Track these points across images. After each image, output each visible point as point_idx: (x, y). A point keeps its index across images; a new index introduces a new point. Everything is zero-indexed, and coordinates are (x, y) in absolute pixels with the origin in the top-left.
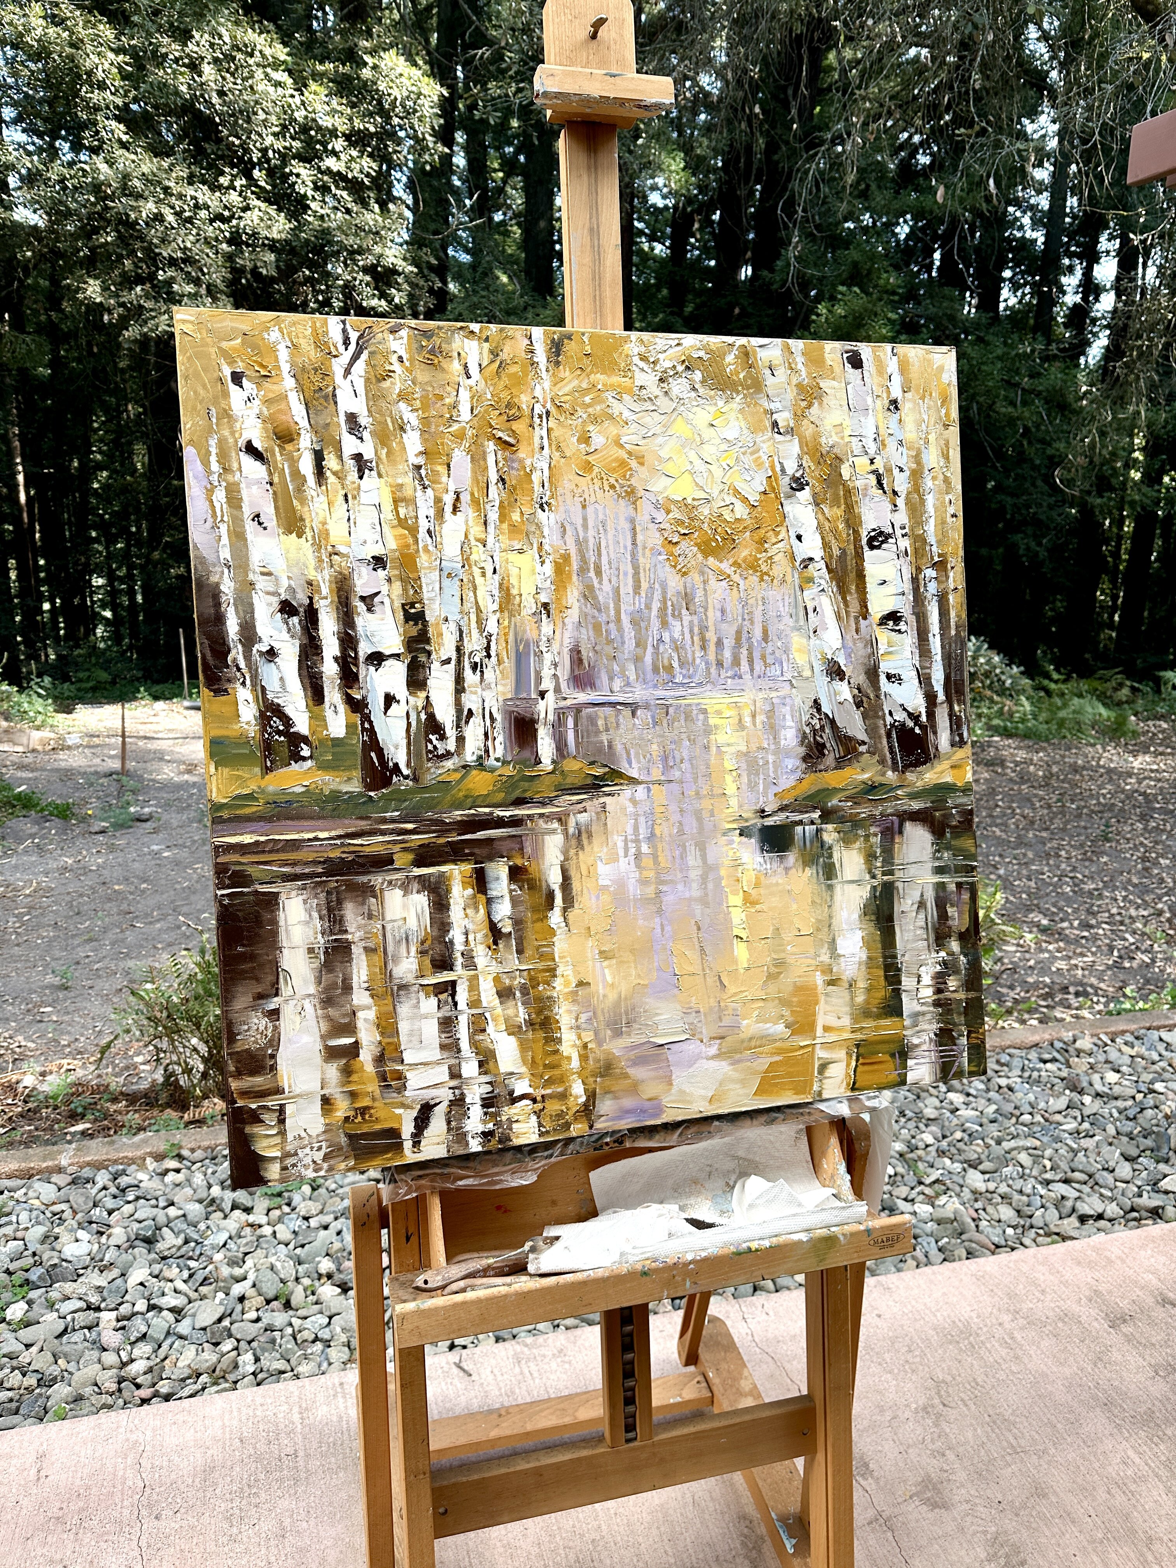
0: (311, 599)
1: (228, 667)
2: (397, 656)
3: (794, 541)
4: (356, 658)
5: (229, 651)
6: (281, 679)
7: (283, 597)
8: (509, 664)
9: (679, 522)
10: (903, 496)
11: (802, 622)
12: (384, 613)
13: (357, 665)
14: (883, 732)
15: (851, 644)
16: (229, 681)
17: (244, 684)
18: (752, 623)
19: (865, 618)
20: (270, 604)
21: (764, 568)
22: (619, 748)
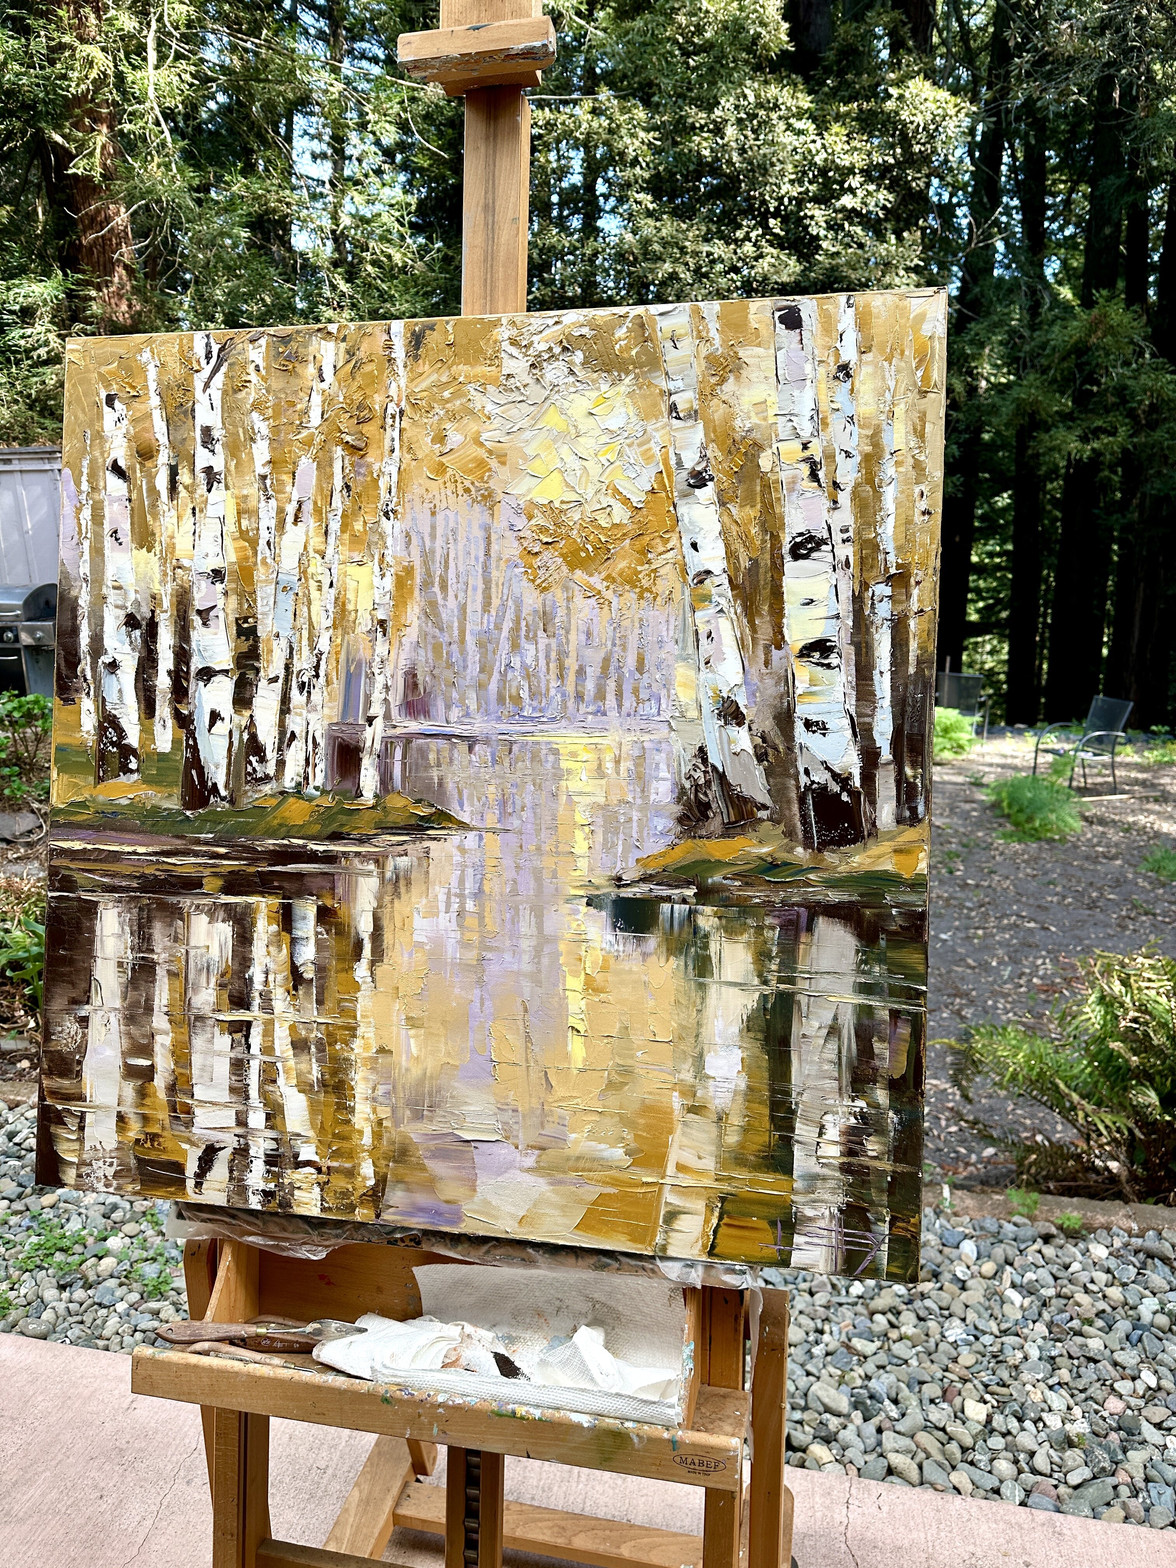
0: (153, 612)
1: (77, 677)
2: (225, 672)
3: (687, 550)
4: (188, 673)
5: (79, 661)
6: (120, 691)
7: (129, 611)
8: (338, 686)
9: (543, 529)
10: (849, 489)
11: (691, 650)
12: (218, 627)
13: (188, 680)
14: (793, 795)
15: (756, 680)
16: (77, 691)
17: (88, 694)
18: (624, 647)
19: (779, 648)
20: (117, 618)
21: (645, 583)
22: (450, 786)
